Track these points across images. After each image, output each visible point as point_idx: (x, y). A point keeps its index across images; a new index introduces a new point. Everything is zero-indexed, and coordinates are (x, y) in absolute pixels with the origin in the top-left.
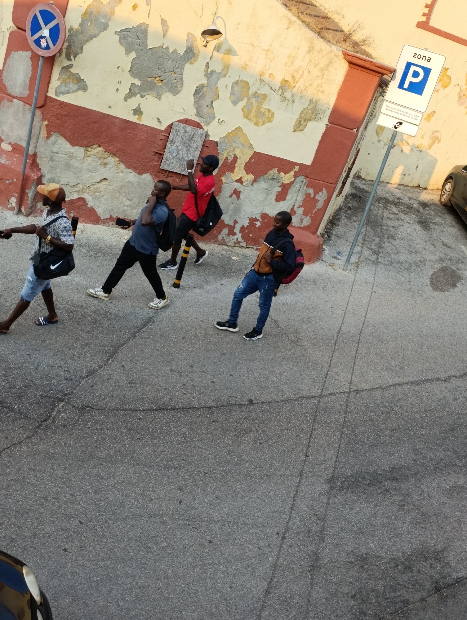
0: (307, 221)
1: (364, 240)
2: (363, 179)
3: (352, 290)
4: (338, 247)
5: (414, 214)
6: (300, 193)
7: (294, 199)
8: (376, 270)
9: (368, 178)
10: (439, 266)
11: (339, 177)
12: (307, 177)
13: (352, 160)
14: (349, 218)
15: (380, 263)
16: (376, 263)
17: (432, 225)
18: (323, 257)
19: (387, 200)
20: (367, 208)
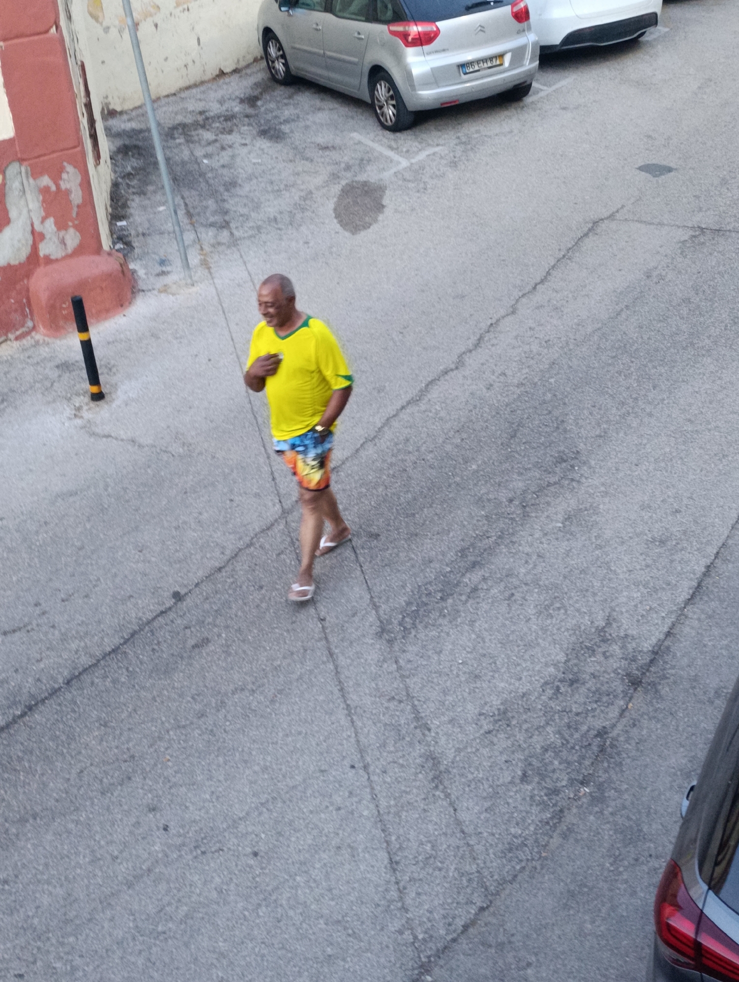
0: (72, 238)
1: (189, 215)
2: (121, 113)
3: (224, 312)
4: (155, 253)
5: (244, 125)
6: (29, 196)
7: (25, 211)
8: (241, 256)
9: (128, 106)
10: (336, 189)
11: (78, 130)
12: (21, 161)
13: (82, 88)
14: (142, 193)
15: (240, 239)
16: (234, 242)
17: (283, 127)
18: (141, 285)
19: (184, 126)
20: (160, 157)
